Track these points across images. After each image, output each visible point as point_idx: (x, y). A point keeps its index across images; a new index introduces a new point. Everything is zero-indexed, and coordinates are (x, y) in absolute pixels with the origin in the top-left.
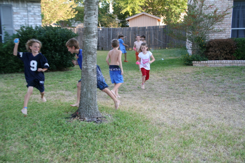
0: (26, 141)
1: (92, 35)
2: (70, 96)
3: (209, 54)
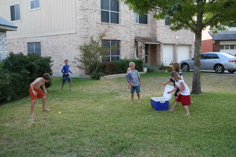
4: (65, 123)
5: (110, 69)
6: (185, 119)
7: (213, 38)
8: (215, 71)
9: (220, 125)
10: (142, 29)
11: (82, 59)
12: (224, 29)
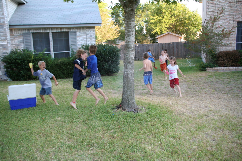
0: (86, 123)
1: (131, 49)
2: (115, 93)
3: (219, 62)
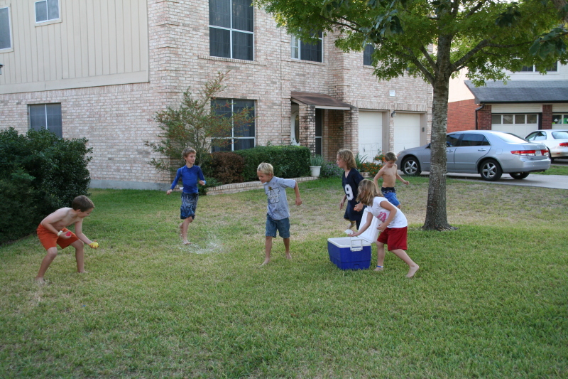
4: (119, 300)
5: (232, 168)
6: (408, 289)
7: (476, 97)
8: (479, 175)
9: (490, 303)
10: (308, 74)
11: (162, 145)
12: (501, 77)
